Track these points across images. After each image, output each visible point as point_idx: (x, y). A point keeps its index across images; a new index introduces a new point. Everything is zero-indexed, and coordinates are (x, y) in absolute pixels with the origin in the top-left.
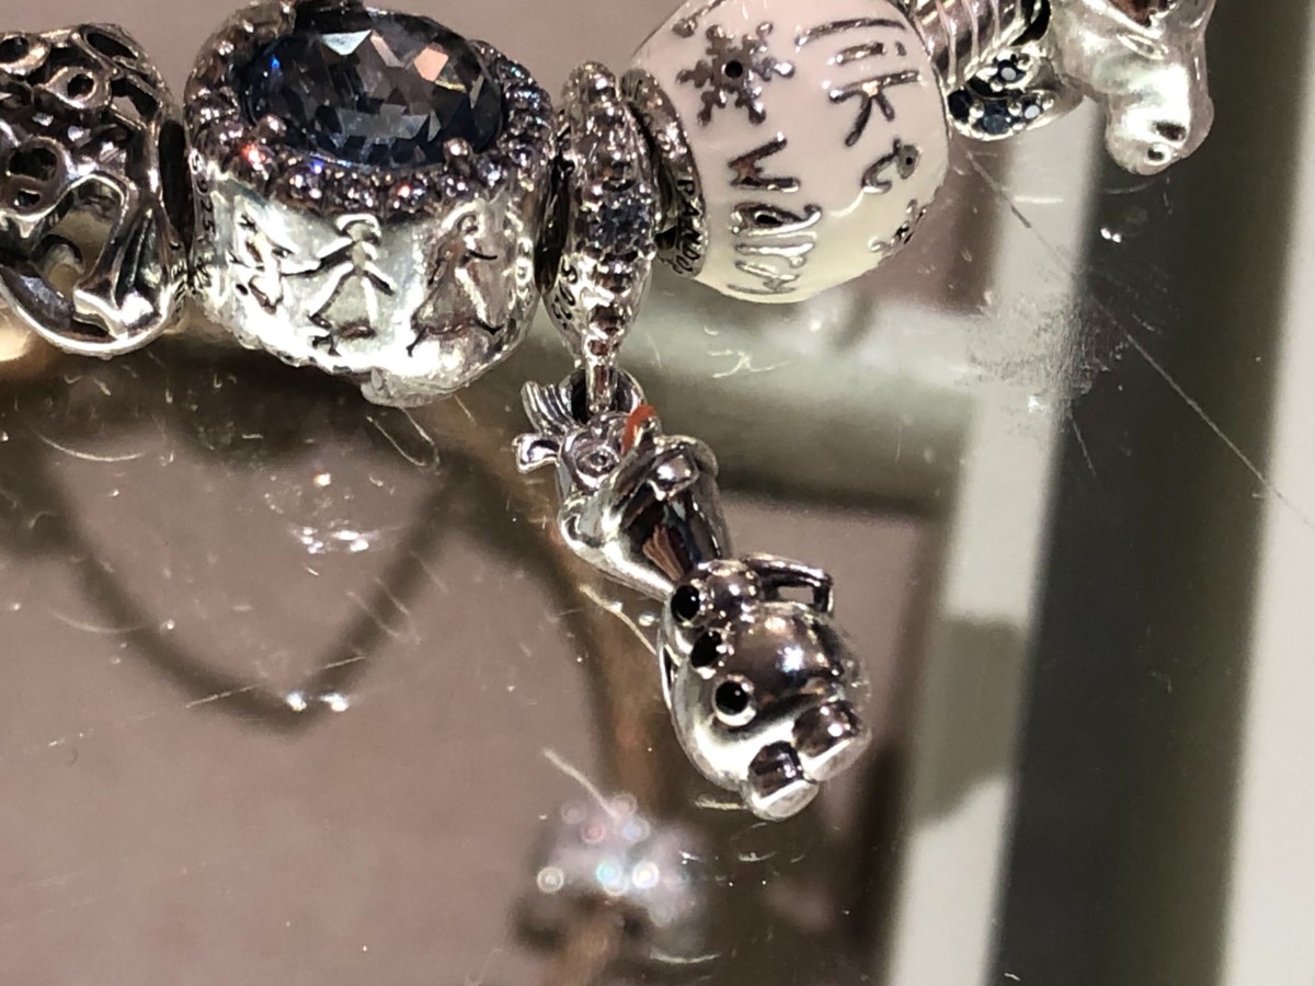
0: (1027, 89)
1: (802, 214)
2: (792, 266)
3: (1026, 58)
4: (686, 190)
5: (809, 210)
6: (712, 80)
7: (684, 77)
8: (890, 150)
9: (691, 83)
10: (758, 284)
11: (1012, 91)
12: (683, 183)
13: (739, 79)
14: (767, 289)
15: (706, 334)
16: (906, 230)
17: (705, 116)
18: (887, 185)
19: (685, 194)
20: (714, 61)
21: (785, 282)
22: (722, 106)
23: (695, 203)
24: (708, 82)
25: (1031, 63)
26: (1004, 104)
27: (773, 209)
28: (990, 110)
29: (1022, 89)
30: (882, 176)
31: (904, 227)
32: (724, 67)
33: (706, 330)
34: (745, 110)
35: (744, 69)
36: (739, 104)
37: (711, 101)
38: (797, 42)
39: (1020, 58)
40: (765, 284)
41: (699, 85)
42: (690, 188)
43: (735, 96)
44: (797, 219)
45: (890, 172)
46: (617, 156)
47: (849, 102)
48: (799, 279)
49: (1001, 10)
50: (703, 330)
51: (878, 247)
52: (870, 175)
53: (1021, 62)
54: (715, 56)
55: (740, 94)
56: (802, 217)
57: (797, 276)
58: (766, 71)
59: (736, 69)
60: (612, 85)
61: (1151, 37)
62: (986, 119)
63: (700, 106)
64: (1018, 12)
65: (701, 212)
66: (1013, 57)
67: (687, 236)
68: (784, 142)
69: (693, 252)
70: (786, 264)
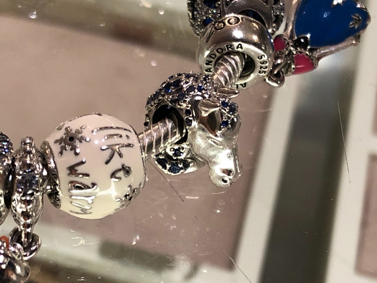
0: (184, 158)
1: (91, 186)
2: (89, 204)
3: (183, 148)
4: (54, 177)
5: (94, 185)
6: (64, 142)
7: (56, 142)
8: (121, 167)
9: (58, 143)
10: (78, 210)
11: (180, 159)
12: (53, 175)
13: (72, 142)
14: (82, 212)
15: (71, 231)
16: (129, 195)
17: (61, 153)
18: (119, 178)
19: (54, 178)
20: (66, 137)
21: (87, 210)
22: (66, 150)
23: (57, 182)
24: (63, 143)
25: (185, 150)
26: (177, 163)
27: (81, 183)
28: (173, 165)
29: (183, 159)
30: (118, 175)
31: (128, 194)
32: (68, 138)
33: (71, 230)
34: (73, 151)
35: (74, 138)
36: (71, 150)
37: (63, 148)
38: (93, 131)
39: (181, 148)
40: (81, 210)
41: (60, 144)
42: (55, 176)
43: (70, 147)
44: (89, 188)
45: (121, 174)
46: (28, 162)
47: (107, 150)
48: (92, 209)
49: (171, 131)
50: (70, 230)
51: (119, 200)
52: (113, 175)
53: (181, 149)
54: (66, 135)
55: (72, 147)
56: (91, 187)
57: (91, 208)
58: (81, 140)
59: (72, 139)
60: (31, 142)
61: (218, 140)
62: (172, 168)
63: (60, 150)
64: (177, 132)
65: (59, 184)
66: (179, 148)
67: (56, 193)
68: (85, 162)
69: (58, 199)
70: (87, 203)
